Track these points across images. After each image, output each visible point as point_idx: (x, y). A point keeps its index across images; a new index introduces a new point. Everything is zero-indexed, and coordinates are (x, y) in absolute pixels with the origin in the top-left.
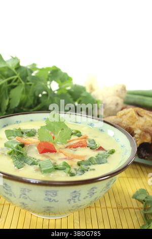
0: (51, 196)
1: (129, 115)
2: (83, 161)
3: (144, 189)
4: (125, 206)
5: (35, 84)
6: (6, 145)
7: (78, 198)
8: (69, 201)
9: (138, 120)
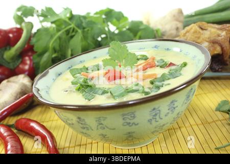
0: (130, 119)
1: (193, 31)
2: (156, 78)
3: (225, 101)
4: (210, 120)
5: (92, 29)
6: (73, 83)
7: (159, 116)
8: (150, 121)
9: (202, 34)
